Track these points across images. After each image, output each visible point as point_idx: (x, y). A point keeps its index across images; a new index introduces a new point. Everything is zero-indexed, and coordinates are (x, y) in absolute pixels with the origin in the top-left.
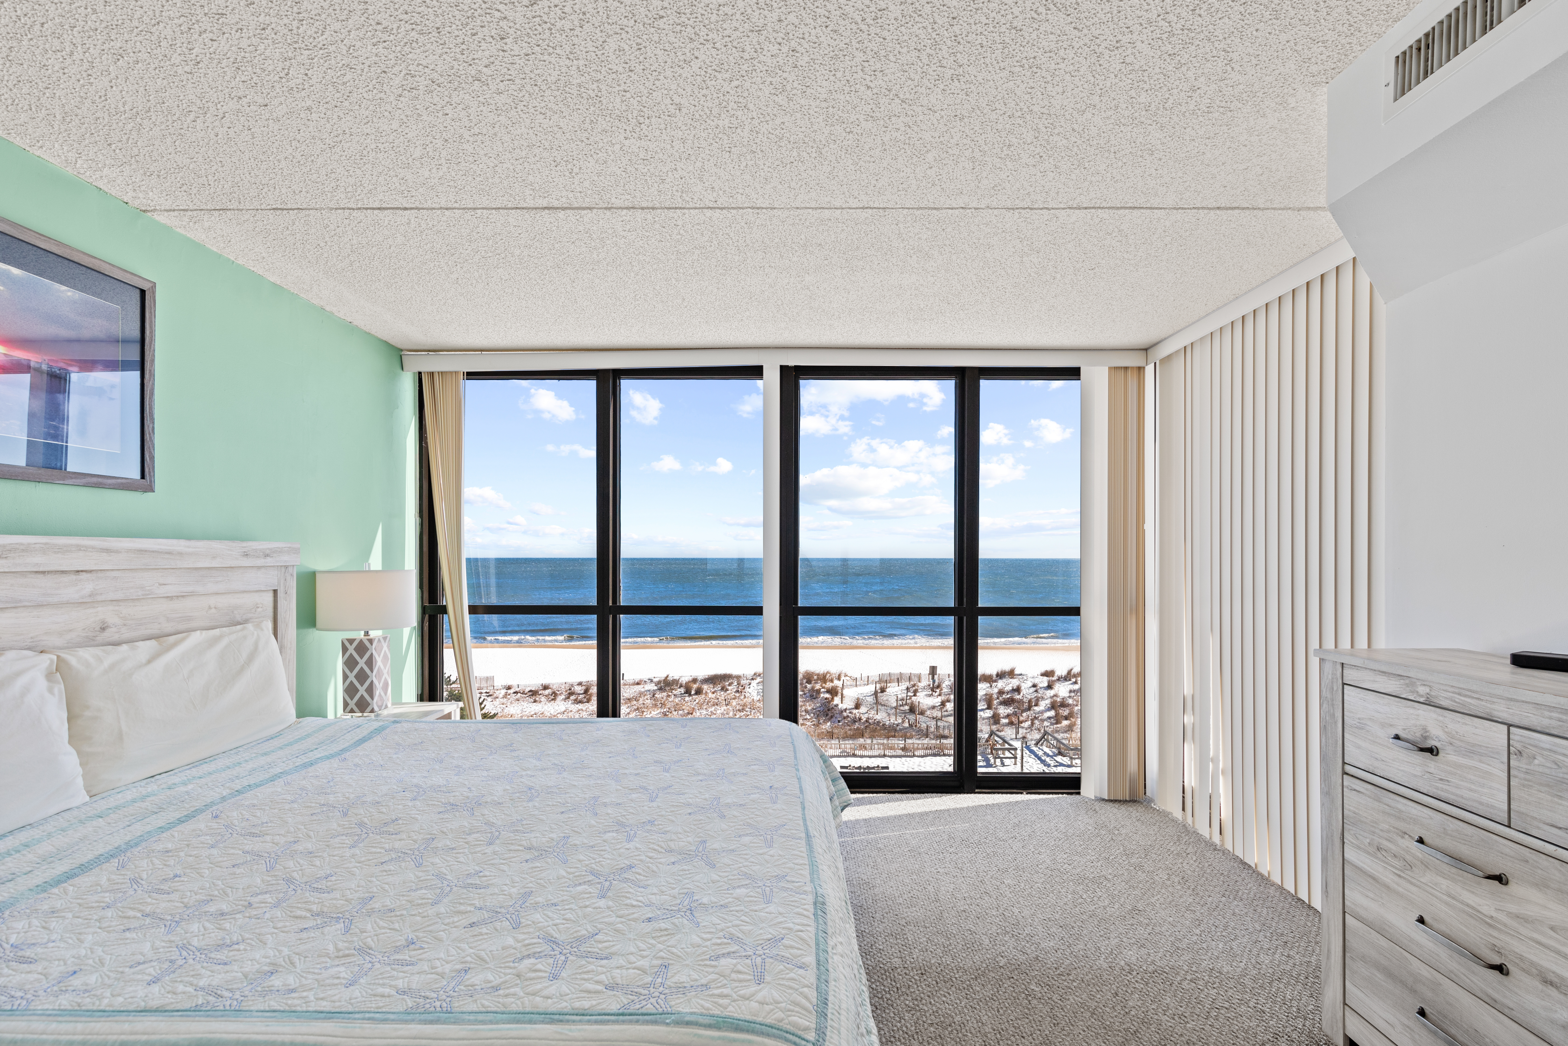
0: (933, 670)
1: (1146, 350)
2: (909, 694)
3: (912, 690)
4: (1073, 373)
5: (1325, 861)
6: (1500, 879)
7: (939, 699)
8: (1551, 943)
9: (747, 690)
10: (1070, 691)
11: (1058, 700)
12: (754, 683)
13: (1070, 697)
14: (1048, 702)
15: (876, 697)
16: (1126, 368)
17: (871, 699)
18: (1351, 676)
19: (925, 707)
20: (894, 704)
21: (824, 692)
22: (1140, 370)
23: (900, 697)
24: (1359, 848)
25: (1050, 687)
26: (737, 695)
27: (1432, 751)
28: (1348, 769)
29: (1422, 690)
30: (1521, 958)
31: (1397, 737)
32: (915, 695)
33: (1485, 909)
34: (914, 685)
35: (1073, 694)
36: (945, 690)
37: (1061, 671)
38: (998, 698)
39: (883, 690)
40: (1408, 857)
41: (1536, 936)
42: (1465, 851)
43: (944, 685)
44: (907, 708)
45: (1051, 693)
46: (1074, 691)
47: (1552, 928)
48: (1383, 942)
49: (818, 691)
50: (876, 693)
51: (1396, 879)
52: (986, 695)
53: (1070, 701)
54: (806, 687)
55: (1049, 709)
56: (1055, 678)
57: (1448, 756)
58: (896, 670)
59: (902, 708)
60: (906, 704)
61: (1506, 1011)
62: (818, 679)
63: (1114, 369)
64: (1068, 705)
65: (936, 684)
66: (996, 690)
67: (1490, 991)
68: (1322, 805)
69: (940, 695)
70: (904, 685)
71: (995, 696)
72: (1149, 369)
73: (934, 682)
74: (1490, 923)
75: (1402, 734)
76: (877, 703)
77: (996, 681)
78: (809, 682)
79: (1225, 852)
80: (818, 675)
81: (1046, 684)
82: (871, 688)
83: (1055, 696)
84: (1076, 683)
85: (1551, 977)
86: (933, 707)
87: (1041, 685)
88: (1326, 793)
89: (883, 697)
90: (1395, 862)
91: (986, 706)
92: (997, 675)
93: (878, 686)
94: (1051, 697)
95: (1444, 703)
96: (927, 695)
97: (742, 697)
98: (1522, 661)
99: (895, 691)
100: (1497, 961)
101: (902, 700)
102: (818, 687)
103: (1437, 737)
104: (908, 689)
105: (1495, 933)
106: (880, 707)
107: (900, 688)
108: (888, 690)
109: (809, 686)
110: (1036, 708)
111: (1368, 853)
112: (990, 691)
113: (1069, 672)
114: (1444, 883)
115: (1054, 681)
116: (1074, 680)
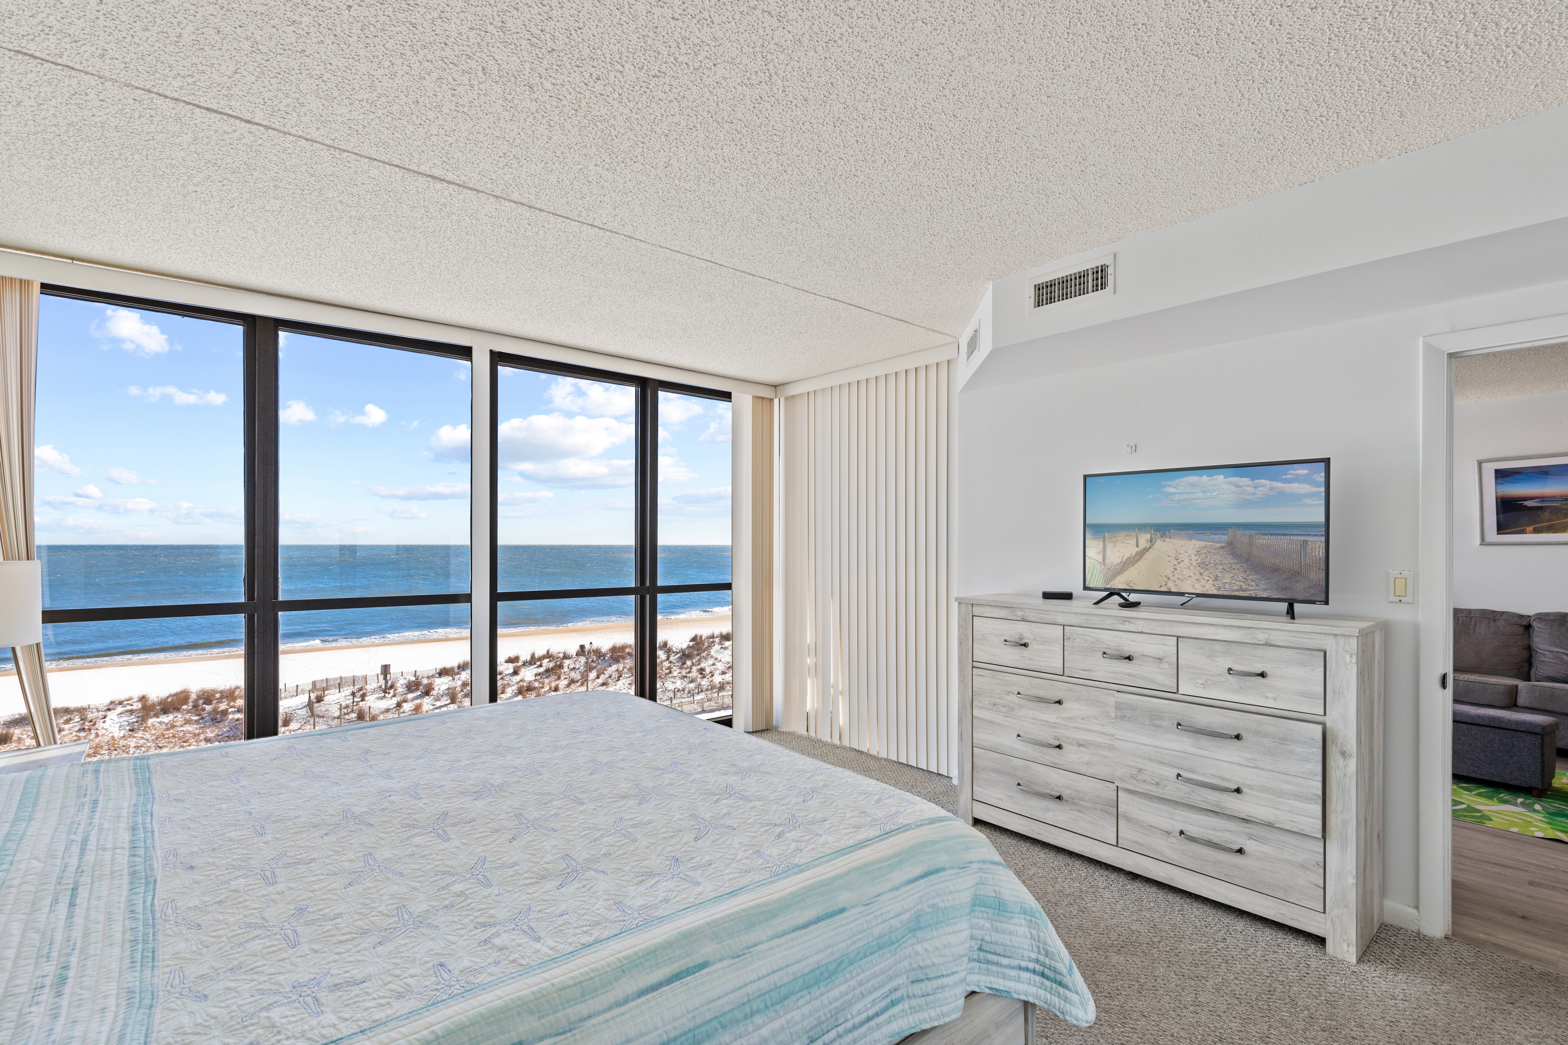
0: (386, 669)
1: (775, 386)
2: (356, 699)
3: (358, 694)
4: (726, 396)
5: (960, 721)
6: (1059, 702)
7: (394, 701)
8: (1082, 726)
9: (100, 725)
10: (536, 675)
11: (525, 684)
12: (112, 715)
13: (535, 680)
14: (515, 688)
15: (311, 709)
16: (763, 398)
17: (304, 712)
18: (977, 610)
19: (377, 712)
20: (337, 714)
21: (233, 713)
22: (771, 400)
23: (344, 704)
24: (982, 708)
25: (516, 673)
26: (82, 734)
27: (1025, 645)
28: (975, 664)
29: (1020, 613)
30: (1068, 738)
31: (1005, 641)
32: (363, 700)
33: (1052, 720)
34: (361, 689)
35: (538, 677)
36: (400, 690)
37: (525, 657)
38: (462, 691)
39: (319, 699)
40: (1011, 705)
41: (1075, 725)
42: (1042, 693)
43: (398, 685)
44: (354, 715)
45: (517, 678)
46: (540, 674)
47: (1083, 719)
48: (997, 756)
49: (225, 713)
50: (310, 705)
51: (1005, 718)
52: (449, 689)
53: (536, 684)
54: (204, 709)
55: (516, 695)
56: (520, 664)
57: (1033, 646)
58: (333, 674)
59: (347, 717)
60: (352, 711)
61: (1061, 767)
62: (222, 697)
63: (756, 398)
64: (535, 688)
65: (389, 684)
66: (460, 683)
67: (1054, 760)
68: (959, 688)
69: (394, 696)
70: (347, 691)
71: (459, 689)
72: (776, 401)
73: (387, 682)
74: (1054, 725)
75: (1008, 639)
76: (313, 715)
77: (458, 673)
78: (208, 701)
79: (844, 748)
80: (221, 692)
81: (511, 671)
82: (304, 699)
83: (522, 681)
84: (541, 666)
85: (1082, 742)
86: (387, 710)
87: (507, 672)
88: (962, 681)
89: (319, 708)
90: (1004, 710)
91: (449, 701)
92: (459, 667)
93: (313, 696)
94: (517, 683)
95: (1031, 619)
96: (378, 698)
97: (92, 736)
98: (1047, 596)
99: (335, 699)
100: (1057, 743)
101: (347, 707)
102: (223, 706)
103: (1027, 638)
104: (353, 694)
105: (1056, 730)
106: (317, 719)
107: (343, 694)
108: (326, 699)
109: (208, 708)
110: (502, 696)
111: (988, 709)
112: (452, 684)
113: (533, 656)
114: (1031, 713)
115: (519, 667)
116: (539, 663)
